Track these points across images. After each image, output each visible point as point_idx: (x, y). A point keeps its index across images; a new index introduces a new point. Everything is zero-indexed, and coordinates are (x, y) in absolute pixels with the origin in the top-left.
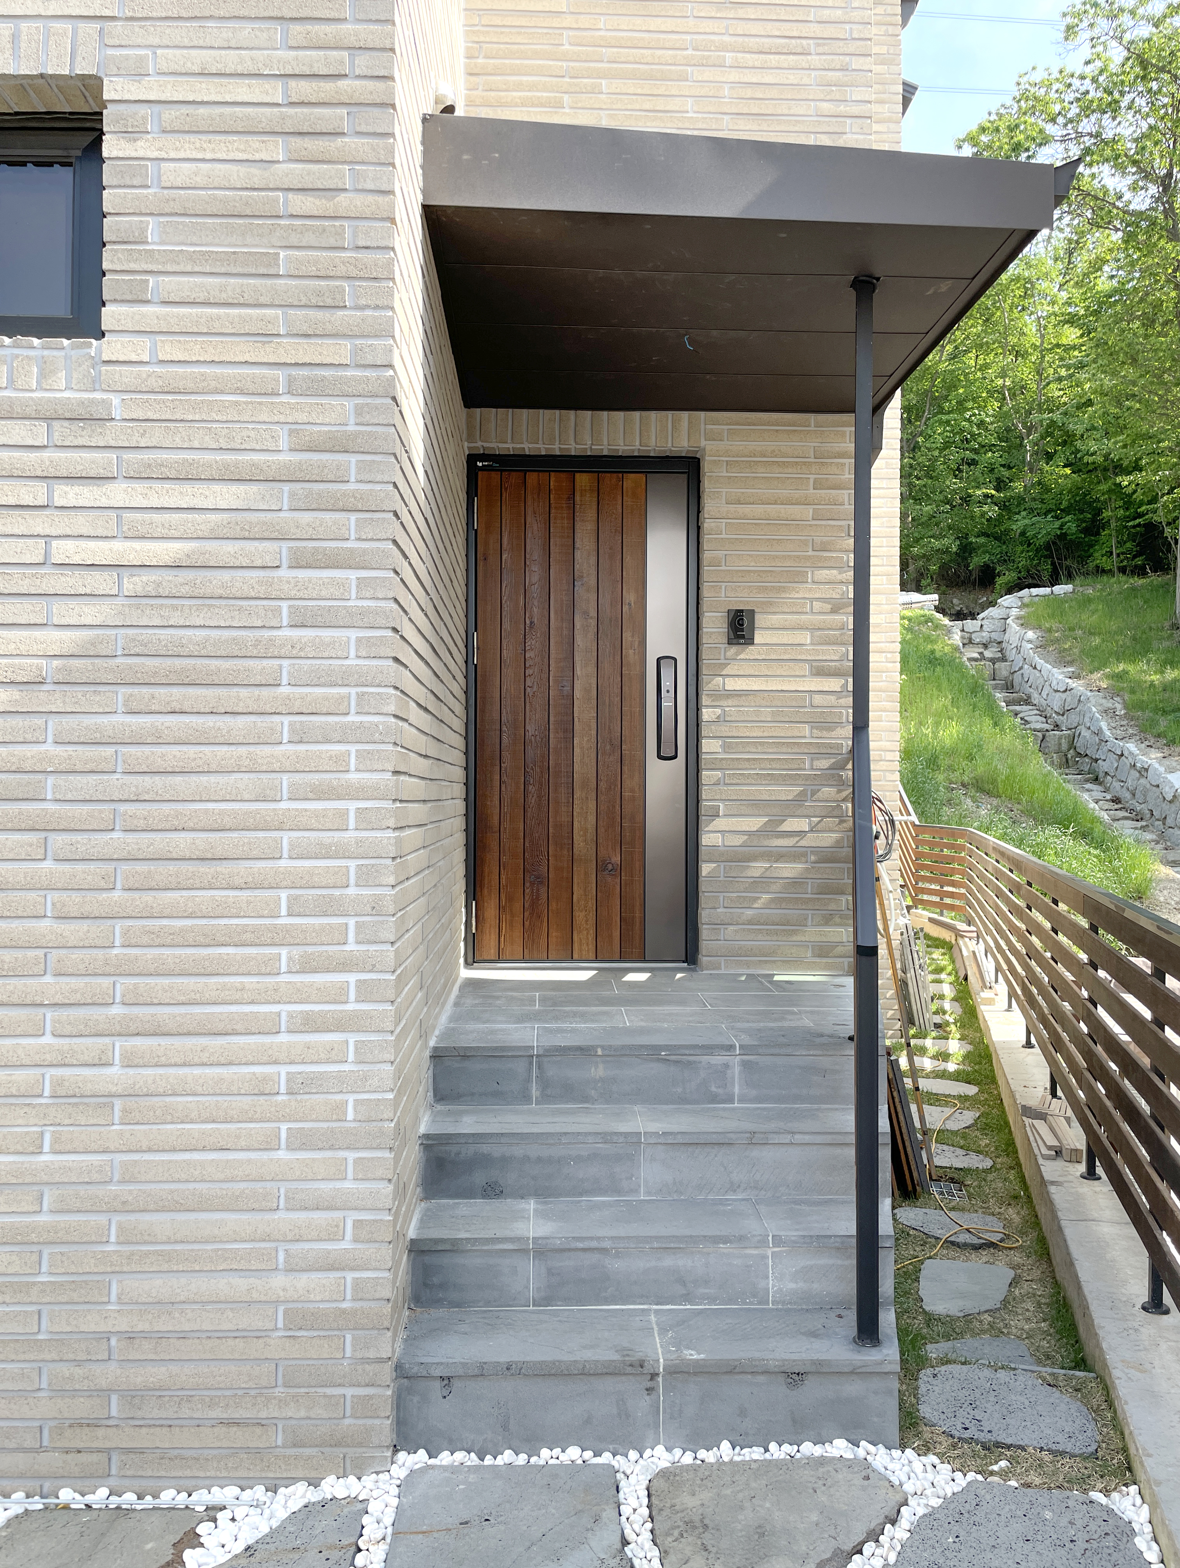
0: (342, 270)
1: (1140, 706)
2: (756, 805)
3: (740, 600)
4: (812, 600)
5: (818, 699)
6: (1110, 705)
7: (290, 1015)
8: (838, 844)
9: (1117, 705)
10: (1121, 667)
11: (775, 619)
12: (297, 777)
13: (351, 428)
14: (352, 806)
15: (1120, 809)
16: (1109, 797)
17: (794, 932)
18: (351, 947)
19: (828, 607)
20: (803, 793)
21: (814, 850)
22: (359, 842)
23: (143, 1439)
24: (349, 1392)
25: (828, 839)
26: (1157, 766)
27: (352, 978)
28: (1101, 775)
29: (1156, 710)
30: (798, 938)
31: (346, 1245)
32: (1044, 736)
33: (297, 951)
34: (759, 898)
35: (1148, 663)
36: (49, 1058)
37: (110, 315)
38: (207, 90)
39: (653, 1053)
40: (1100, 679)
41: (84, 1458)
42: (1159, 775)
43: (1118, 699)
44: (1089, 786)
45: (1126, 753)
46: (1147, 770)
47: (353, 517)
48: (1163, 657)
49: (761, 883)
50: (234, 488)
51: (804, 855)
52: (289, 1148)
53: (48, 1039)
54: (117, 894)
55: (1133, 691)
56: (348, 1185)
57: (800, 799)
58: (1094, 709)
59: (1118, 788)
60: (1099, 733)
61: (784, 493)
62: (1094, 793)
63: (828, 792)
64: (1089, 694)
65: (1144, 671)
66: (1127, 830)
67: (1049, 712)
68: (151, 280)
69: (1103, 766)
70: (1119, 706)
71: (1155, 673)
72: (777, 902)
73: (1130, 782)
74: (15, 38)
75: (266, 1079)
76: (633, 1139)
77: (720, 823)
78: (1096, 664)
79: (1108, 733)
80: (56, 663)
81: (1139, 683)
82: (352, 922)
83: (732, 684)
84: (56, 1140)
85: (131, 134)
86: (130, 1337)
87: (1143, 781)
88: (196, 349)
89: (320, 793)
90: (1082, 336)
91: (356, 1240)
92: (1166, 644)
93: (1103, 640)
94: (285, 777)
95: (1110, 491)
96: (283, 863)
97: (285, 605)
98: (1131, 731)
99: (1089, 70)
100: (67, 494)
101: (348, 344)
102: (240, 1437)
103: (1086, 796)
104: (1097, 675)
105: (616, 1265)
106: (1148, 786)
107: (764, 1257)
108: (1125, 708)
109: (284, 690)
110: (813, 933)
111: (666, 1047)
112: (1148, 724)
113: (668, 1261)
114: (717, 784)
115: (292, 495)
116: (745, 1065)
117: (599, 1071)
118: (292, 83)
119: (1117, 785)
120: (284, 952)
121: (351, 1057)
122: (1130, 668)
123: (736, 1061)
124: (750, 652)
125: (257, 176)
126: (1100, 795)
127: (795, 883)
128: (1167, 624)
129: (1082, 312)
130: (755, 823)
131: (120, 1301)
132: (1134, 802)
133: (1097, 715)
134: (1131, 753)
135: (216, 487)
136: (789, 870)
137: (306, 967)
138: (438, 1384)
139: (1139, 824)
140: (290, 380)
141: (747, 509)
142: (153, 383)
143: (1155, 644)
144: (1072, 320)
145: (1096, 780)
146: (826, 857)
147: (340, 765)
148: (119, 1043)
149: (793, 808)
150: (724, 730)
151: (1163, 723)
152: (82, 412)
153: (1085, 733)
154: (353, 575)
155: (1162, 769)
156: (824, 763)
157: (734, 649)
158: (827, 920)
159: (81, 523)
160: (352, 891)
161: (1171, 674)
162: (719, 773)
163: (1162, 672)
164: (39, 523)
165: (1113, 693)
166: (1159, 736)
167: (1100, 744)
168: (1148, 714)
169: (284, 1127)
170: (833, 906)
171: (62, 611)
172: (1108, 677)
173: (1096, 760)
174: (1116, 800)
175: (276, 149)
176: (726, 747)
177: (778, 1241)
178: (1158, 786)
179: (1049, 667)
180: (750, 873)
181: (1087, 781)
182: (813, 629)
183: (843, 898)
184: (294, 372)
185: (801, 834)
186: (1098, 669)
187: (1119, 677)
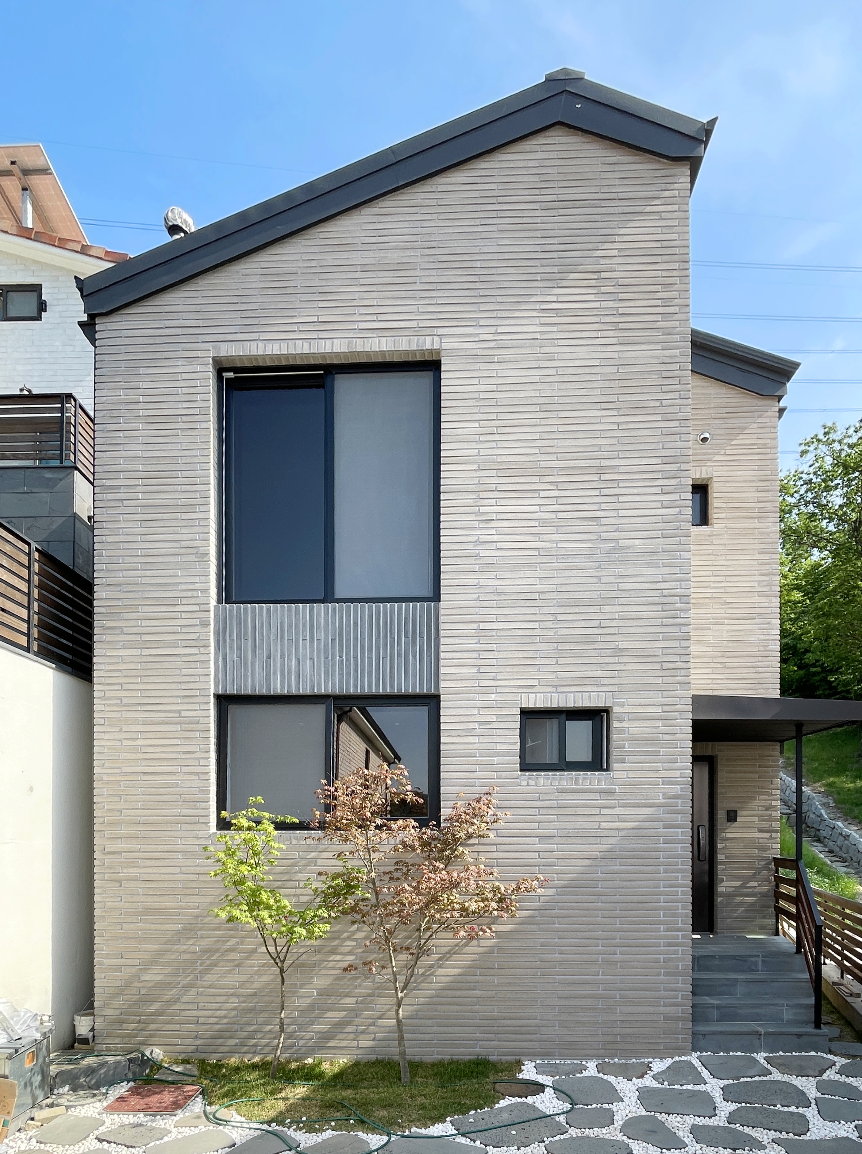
0: (677, 753)
1: (843, 802)
2: (737, 878)
3: (732, 806)
4: (758, 806)
5: (760, 841)
6: (826, 801)
7: (664, 943)
8: (769, 891)
9: (830, 801)
10: (831, 779)
11: (745, 813)
12: (665, 882)
13: (679, 793)
14: (680, 889)
15: (834, 856)
16: (827, 850)
17: (752, 921)
18: (680, 925)
19: (764, 809)
20: (755, 874)
21: (760, 893)
22: (682, 899)
23: (626, 1047)
24: (680, 1036)
25: (765, 889)
26: (854, 833)
27: (680, 933)
28: (822, 838)
29: (853, 804)
30: (754, 923)
31: (679, 1000)
32: (788, 817)
33: (665, 926)
34: (738, 910)
35: (847, 776)
36: (601, 952)
37: (615, 766)
38: (640, 709)
39: (734, 957)
40: (820, 787)
41: (611, 1051)
42: (856, 839)
43: (831, 798)
44: (815, 844)
45: (836, 827)
46: (849, 836)
47: (680, 816)
48: (855, 774)
49: (740, 904)
50: (648, 809)
51: (755, 895)
52: (664, 976)
53: (600, 948)
54: (617, 911)
55: (839, 794)
56: (680, 985)
57: (754, 875)
58: (817, 803)
59: (832, 845)
60: (821, 815)
61: (747, 769)
62: (819, 848)
63: (765, 872)
64: (814, 795)
65: (845, 782)
66: (840, 868)
67: (790, 804)
68: (627, 757)
69: (823, 833)
70: (831, 802)
71: (851, 783)
72: (746, 911)
73: (838, 843)
74: (590, 696)
75: (657, 958)
76: (736, 980)
77: (725, 884)
78: (817, 778)
79: (826, 816)
80: (602, 853)
81: (842, 789)
82: (680, 919)
83: (729, 836)
84: (603, 973)
85: (621, 721)
86: (623, 1021)
87: (846, 842)
88: (638, 774)
89: (671, 886)
90: (803, 596)
91: (682, 999)
92: (856, 766)
93: (820, 765)
94: (662, 882)
95: (821, 681)
96: (661, 904)
97: (662, 838)
98: (838, 815)
99: (812, 470)
100: (604, 811)
101: (679, 772)
102: (652, 1047)
103: (814, 849)
104: (817, 785)
105: (740, 1011)
106: (850, 845)
107: (783, 1010)
108: (835, 802)
109: (661, 860)
110: (759, 921)
111: (738, 956)
112: (848, 811)
113: (755, 1010)
114: (723, 870)
115: (663, 810)
116: (763, 961)
117: (716, 962)
118: (664, 707)
119: (831, 843)
120: (662, 927)
121: (680, 953)
122: (836, 780)
123: (759, 960)
124: (735, 824)
125: (655, 730)
126: (822, 849)
127: (752, 904)
128: (856, 755)
129: (804, 583)
130: (738, 883)
131: (620, 1013)
132: (841, 852)
133: (819, 806)
134: (840, 827)
135: (644, 809)
136: (750, 900)
137: (668, 930)
138: (701, 1036)
139: (845, 864)
140: (663, 781)
141: (732, 775)
142: (627, 783)
143: (849, 766)
144: (798, 588)
145: (819, 841)
146: (763, 895)
147: (677, 878)
148: (618, 949)
149: (752, 878)
150: (726, 852)
151: (856, 811)
152: (608, 791)
153: (812, 816)
154: (680, 830)
155: (857, 836)
156: (763, 863)
157: (729, 824)
158: (764, 917)
159: (608, 818)
160: (680, 911)
161: (859, 783)
162: (724, 867)
163: (855, 782)
164: (597, 818)
165: (827, 794)
166: (855, 818)
167: (820, 822)
168: (847, 806)
169: (662, 971)
170: (766, 912)
171: (604, 840)
172: (824, 785)
173: (819, 830)
174: (831, 851)
175: (660, 723)
176: (726, 858)
177: (787, 1005)
178: (855, 845)
179: (790, 779)
180: (736, 901)
181: (814, 841)
182: (759, 816)
183: (770, 910)
184: (664, 779)
185: (755, 887)
186: (819, 781)
187: (830, 785)
